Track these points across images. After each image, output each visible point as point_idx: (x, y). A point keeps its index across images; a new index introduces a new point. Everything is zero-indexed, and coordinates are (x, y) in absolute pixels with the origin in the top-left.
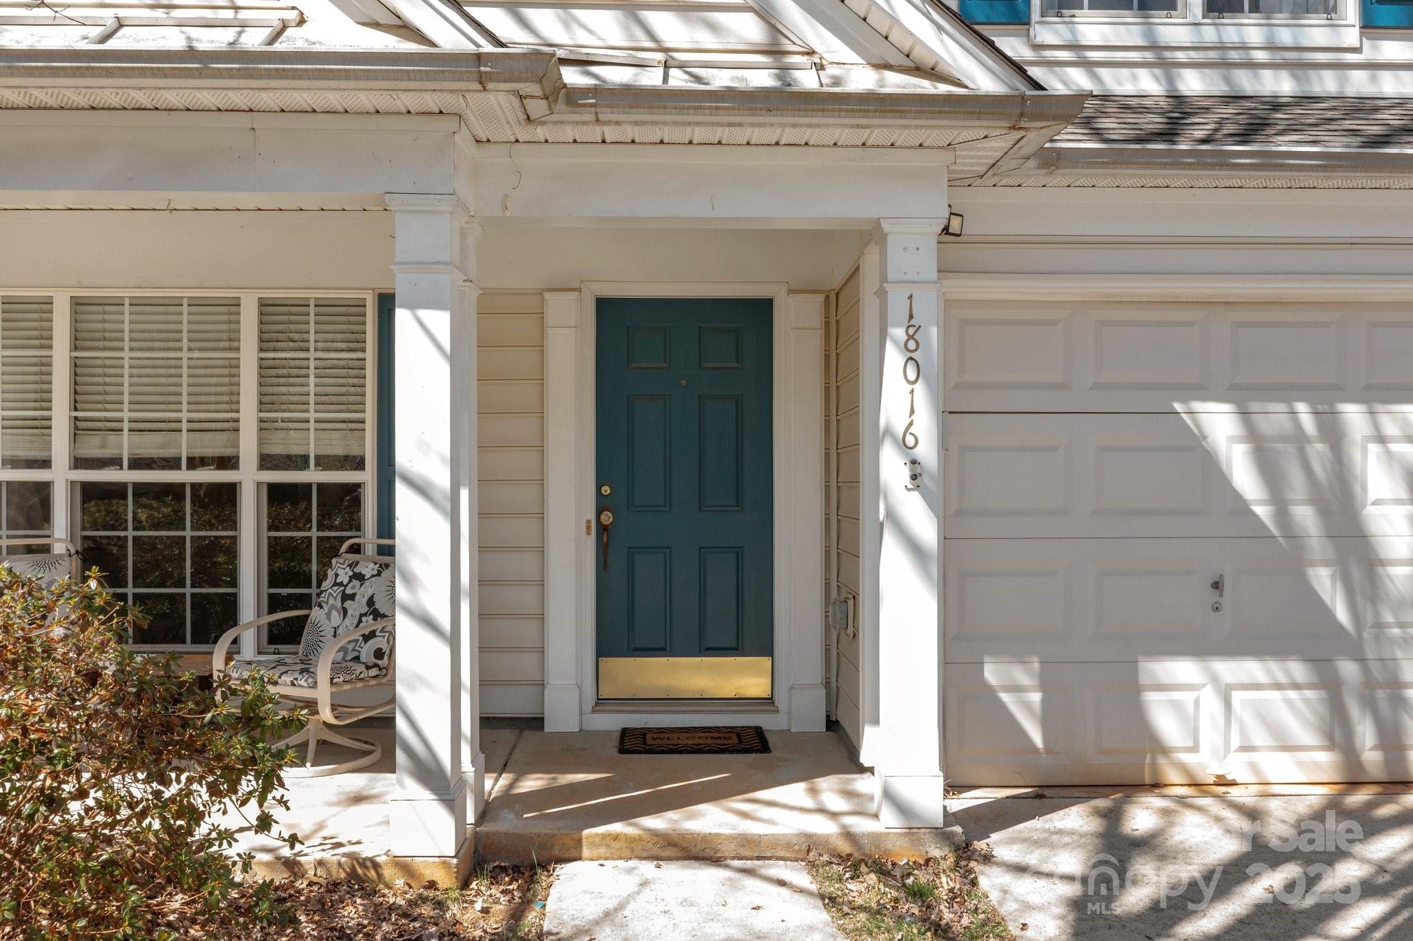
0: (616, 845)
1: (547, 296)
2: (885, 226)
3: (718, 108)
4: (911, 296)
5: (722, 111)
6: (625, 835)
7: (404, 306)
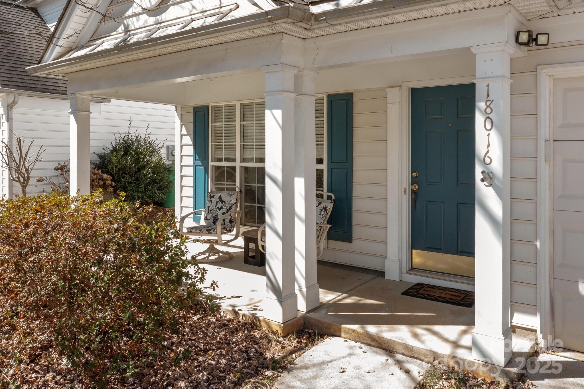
0: (354, 334)
1: (387, 90)
2: (473, 50)
3: (371, 11)
4: (488, 85)
5: (374, 12)
6: (357, 331)
7: (267, 109)
